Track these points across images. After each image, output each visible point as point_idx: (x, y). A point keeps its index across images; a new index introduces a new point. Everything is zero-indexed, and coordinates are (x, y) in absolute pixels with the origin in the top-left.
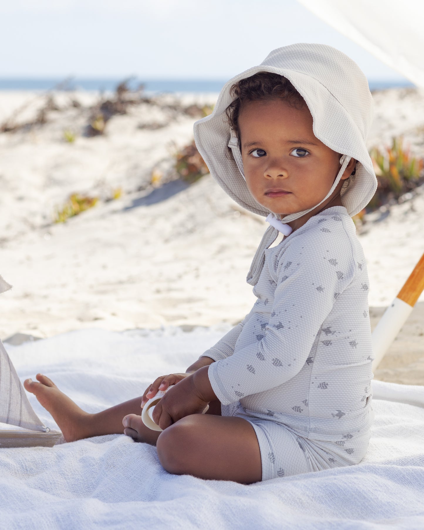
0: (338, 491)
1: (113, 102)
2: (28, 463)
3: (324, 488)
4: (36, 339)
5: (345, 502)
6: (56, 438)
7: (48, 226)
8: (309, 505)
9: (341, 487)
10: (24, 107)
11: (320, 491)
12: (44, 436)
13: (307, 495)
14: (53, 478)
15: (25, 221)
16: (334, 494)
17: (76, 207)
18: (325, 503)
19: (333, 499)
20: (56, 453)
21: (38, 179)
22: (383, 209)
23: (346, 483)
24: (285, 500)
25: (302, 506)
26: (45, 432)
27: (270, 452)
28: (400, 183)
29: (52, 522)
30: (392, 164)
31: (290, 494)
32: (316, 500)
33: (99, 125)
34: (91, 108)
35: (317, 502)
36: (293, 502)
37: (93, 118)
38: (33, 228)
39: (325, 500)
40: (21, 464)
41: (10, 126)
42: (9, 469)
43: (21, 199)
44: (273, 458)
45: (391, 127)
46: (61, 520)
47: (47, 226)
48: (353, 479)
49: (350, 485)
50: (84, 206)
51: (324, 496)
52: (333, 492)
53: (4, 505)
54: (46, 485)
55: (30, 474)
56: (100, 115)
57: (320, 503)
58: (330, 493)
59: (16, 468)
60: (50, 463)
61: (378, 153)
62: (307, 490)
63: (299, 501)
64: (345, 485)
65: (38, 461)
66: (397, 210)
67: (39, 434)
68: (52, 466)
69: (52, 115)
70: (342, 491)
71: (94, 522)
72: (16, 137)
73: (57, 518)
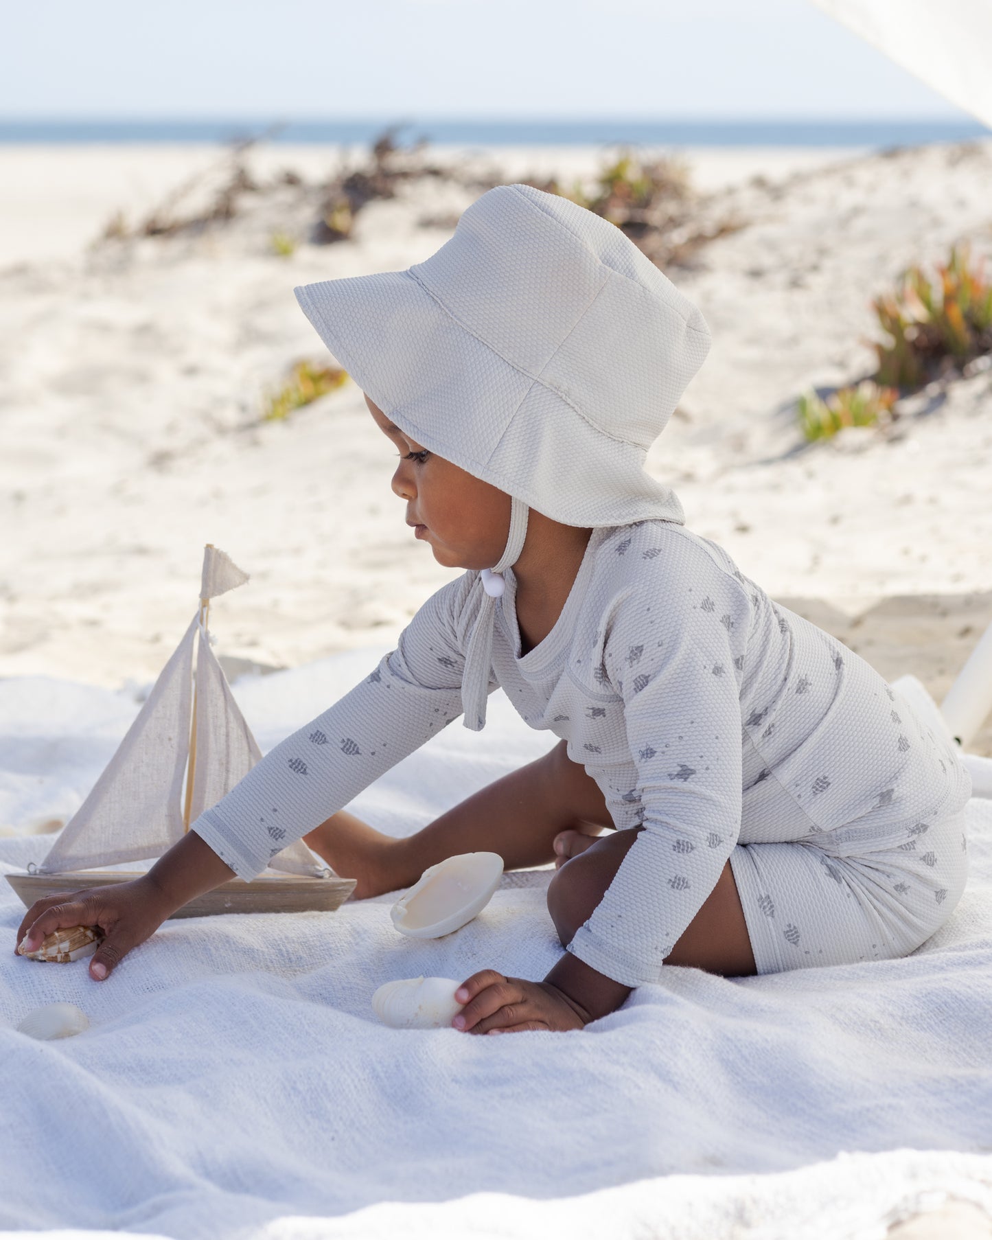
0: (953, 1003)
1: (368, 175)
2: (293, 945)
3: (924, 999)
4: (267, 670)
5: (971, 1025)
6: (346, 890)
7: (251, 426)
8: (897, 1033)
9: (960, 994)
10: (188, 188)
11: (916, 1005)
12: (320, 887)
13: (892, 1015)
14: (346, 976)
15: (206, 417)
16: (946, 1009)
17: (306, 389)
18: (928, 1030)
19: (944, 1020)
20: (349, 923)
21: (224, 331)
22: (933, 389)
23: (969, 987)
24: (845, 1024)
25: (882, 1035)
26: (321, 877)
27: (761, 896)
28: (966, 338)
29: (364, 1080)
30: (949, 299)
31: (855, 1013)
32: (908, 1023)
33: (340, 220)
34: (325, 188)
35: (911, 1027)
36: (863, 1028)
37: (328, 207)
38: (221, 430)
39: (928, 1023)
40: (279, 948)
41: (160, 225)
42: (253, 959)
43: (191, 371)
44: (769, 906)
45: (936, 223)
46: (382, 1075)
47: (249, 428)
48: (983, 978)
49: (979, 990)
50: (323, 385)
51: (924, 1015)
52: (943, 1005)
53: (259, 1042)
54: (334, 991)
55: (297, 969)
56: (342, 199)
57: (918, 1030)
58: (937, 1008)
59: (267, 957)
60: (337, 947)
61: (920, 278)
62: (889, 1004)
63: (875, 1025)
64: (968, 990)
65: (313, 941)
66: (961, 392)
67: (309, 882)
68: (342, 951)
69: (246, 202)
70: (963, 1003)
71: (453, 1080)
72: (176, 246)
73: (374, 1070)
